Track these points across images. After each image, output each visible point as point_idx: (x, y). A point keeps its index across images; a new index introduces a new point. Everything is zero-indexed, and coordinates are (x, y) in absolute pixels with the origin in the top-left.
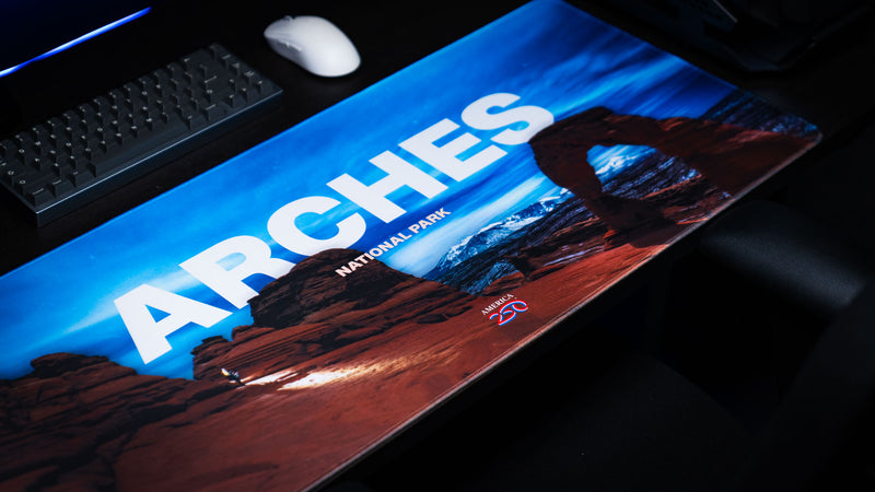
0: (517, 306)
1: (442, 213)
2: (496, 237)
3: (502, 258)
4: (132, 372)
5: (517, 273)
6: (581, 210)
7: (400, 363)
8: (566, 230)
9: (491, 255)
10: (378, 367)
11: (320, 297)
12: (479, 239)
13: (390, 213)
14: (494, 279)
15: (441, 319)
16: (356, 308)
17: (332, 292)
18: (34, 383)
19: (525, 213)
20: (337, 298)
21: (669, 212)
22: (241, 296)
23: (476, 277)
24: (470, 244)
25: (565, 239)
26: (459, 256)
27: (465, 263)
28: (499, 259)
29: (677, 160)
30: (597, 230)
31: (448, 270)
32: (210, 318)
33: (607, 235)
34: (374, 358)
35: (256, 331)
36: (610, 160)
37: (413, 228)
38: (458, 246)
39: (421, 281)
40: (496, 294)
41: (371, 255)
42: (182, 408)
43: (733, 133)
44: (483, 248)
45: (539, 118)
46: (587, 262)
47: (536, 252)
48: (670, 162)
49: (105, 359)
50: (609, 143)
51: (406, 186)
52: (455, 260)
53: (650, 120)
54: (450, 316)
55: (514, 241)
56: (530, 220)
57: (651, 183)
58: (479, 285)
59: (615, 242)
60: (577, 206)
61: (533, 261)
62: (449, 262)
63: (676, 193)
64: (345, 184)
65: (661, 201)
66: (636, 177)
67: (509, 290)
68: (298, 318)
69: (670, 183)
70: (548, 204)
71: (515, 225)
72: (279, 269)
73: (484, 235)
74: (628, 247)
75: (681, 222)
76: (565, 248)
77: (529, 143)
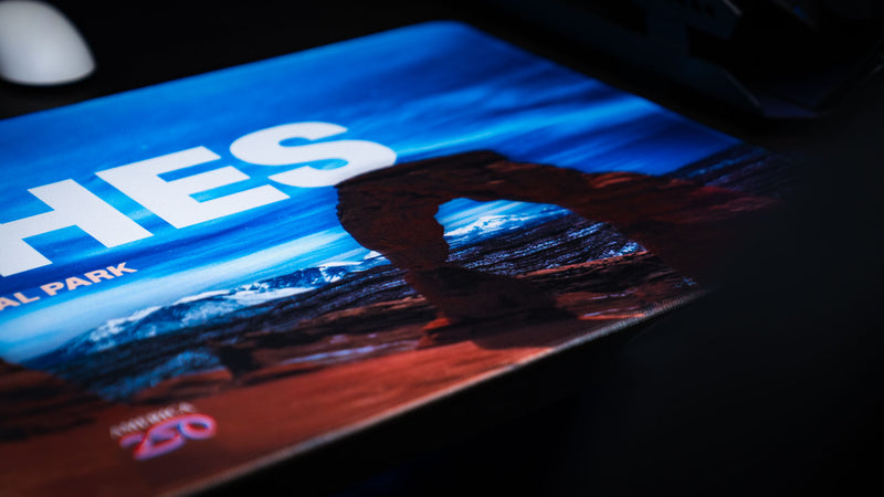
1: (119, 269)
2: (207, 312)
3: (203, 344)
5: (221, 372)
6: (395, 284)
8: (350, 312)
12: (170, 313)
14: (166, 377)
19: (282, 281)
21: (567, 299)
23: (132, 372)
25: (343, 326)
26: (114, 337)
27: (121, 348)
28: (194, 347)
29: (607, 227)
30: (414, 316)
31: (80, 356)
33: (431, 325)
36: (484, 219)
37: (49, 287)
38: (122, 321)
40: (157, 403)
43: (724, 198)
44: (170, 326)
45: (370, 156)
46: (375, 365)
47: (275, 342)
48: (592, 229)
50: (486, 196)
51: (75, 227)
52: (104, 341)
53: (572, 173)
57: (546, 256)
58: (129, 386)
59: (443, 337)
60: (390, 278)
61: (263, 355)
62: (90, 344)
63: (593, 274)
65: (556, 282)
66: (522, 244)
67: (187, 399)
69: (585, 257)
70: (332, 271)
71: (248, 297)
73: (184, 307)
74: (469, 347)
75: (588, 316)
76: (338, 339)
77: (337, 186)
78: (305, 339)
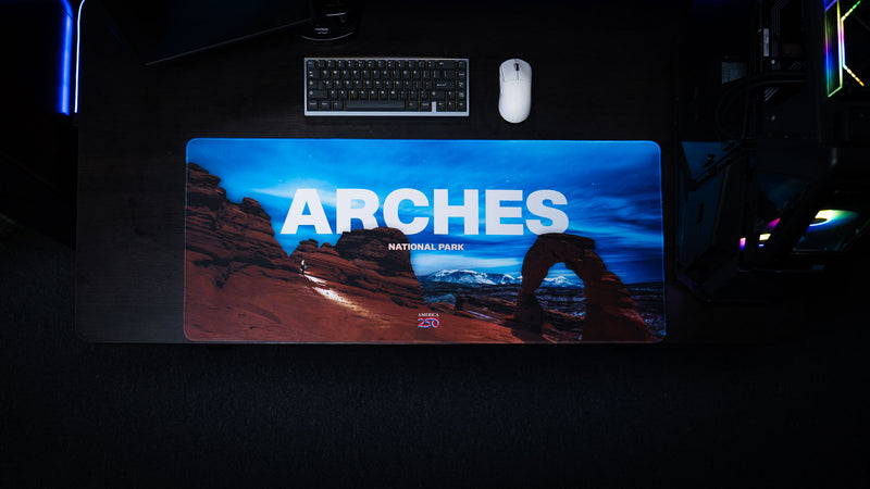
0: (435, 323)
1: (460, 247)
2: (467, 279)
3: (456, 293)
4: (272, 234)
5: (453, 306)
6: (514, 294)
7: (365, 312)
8: (496, 300)
9: (453, 288)
10: (355, 308)
11: (370, 253)
12: (458, 274)
13: (441, 228)
14: (441, 301)
15: (401, 304)
16: (377, 271)
17: (376, 254)
18: (237, 210)
19: (492, 276)
20: (376, 259)
21: (547, 326)
22: (344, 226)
23: (435, 294)
24: (452, 275)
25: (490, 304)
26: (442, 277)
27: (440, 283)
28: (454, 292)
29: (585, 301)
30: (508, 310)
31: (430, 281)
32: (323, 229)
33: (508, 317)
34: (359, 303)
35: (332, 251)
36: (560, 276)
37: (441, 246)
38: (446, 271)
39: (415, 278)
40: (433, 310)
41: (410, 247)
42: (273, 267)
43: (630, 306)
44: (455, 281)
45: (560, 225)
46: (485, 324)
47: (472, 301)
48: (581, 299)
49: (268, 218)
50: (570, 266)
51: (463, 218)
52: (438, 278)
54: (406, 305)
55: (470, 288)
56: (490, 282)
57: (559, 304)
58: (434, 299)
59: (507, 324)
60: (515, 290)
61: (466, 305)
62: (434, 277)
63: (562, 319)
64: (441, 195)
65: (551, 318)
66: (557, 296)
67: (439, 312)
68: (352, 257)
69: (565, 311)
70: (507, 279)
71: (480, 279)
72: (370, 223)
73: (463, 274)
74: (509, 330)
75: (545, 336)
76: (485, 309)
77: (539, 236)
78: (477, 304)
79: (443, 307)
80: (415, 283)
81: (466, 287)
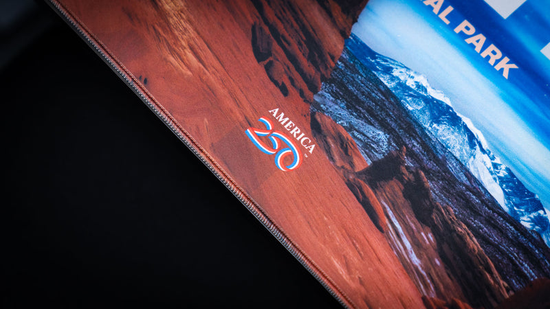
0: (289, 159)
1: (506, 66)
3: (400, 143)
6: (527, 269)
14: (351, 128)
15: (262, 56)
19: (514, 185)
23: (353, 104)
24: (430, 101)
26: (403, 86)
27: (387, 93)
28: (396, 139)
31: (369, 69)
37: (464, 26)
38: (425, 83)
39: (345, 34)
40: (316, 129)
44: (425, 121)
47: (416, 193)
52: (393, 78)
54: (268, 68)
55: (442, 163)
61: (395, 187)
62: (388, 70)
70: (540, 220)
71: (481, 168)
73: (454, 121)
76: (428, 238)
79: (344, 146)
80: (333, 42)
81: (434, 154)
